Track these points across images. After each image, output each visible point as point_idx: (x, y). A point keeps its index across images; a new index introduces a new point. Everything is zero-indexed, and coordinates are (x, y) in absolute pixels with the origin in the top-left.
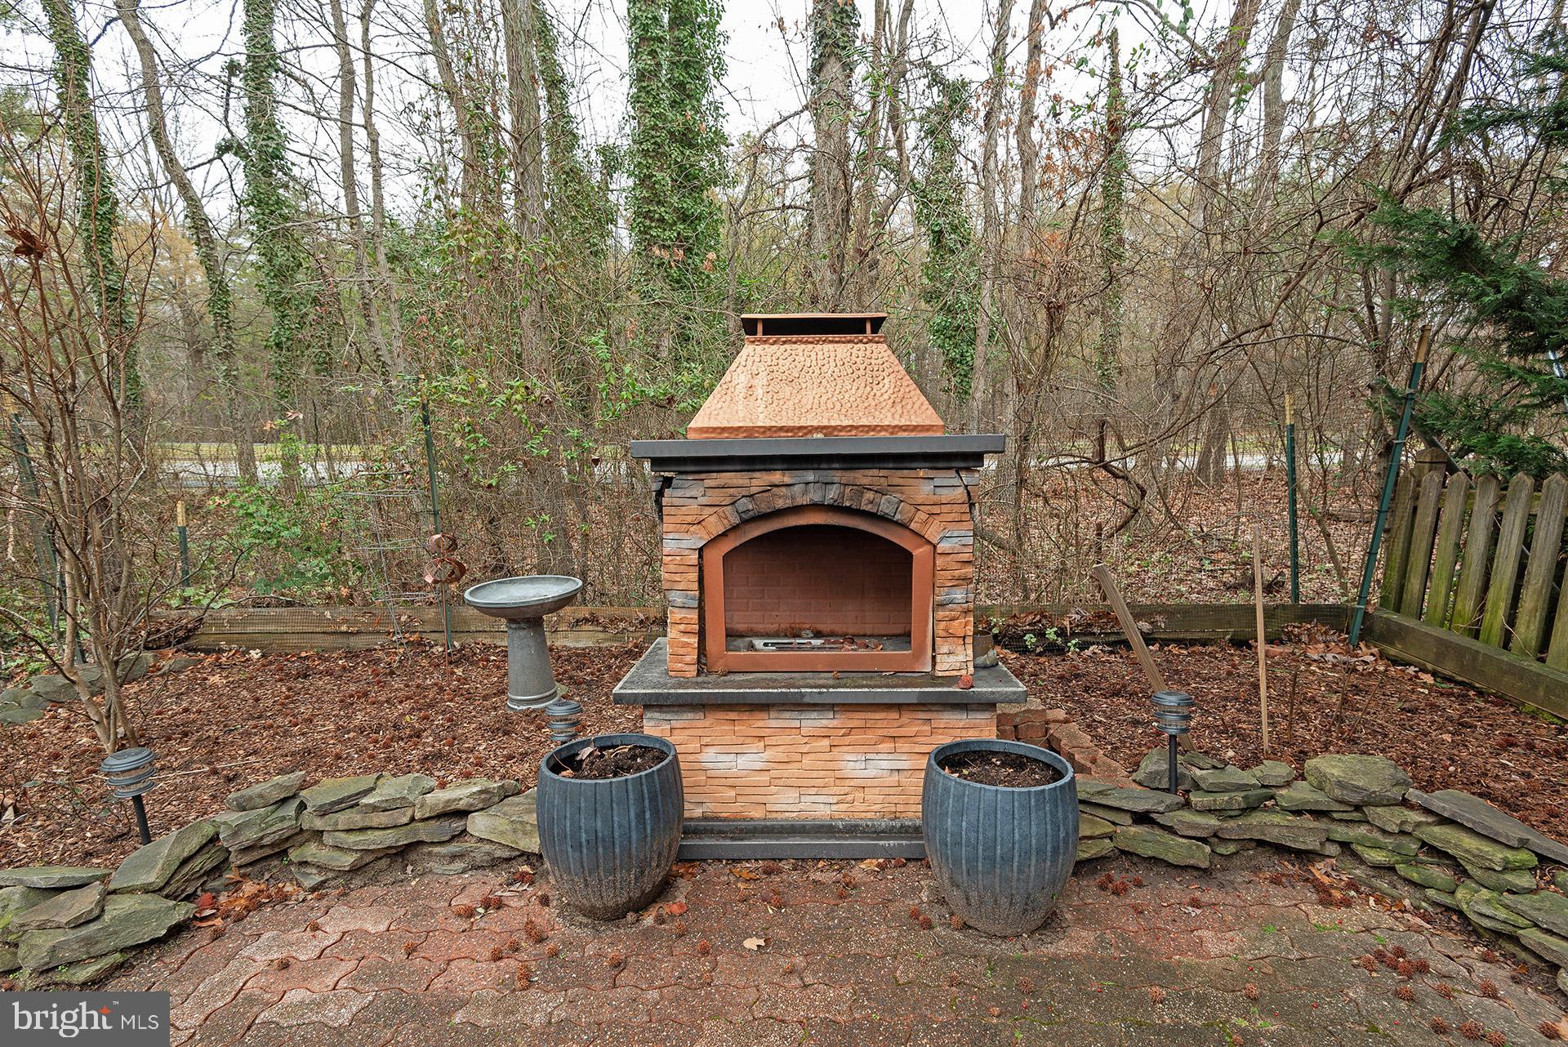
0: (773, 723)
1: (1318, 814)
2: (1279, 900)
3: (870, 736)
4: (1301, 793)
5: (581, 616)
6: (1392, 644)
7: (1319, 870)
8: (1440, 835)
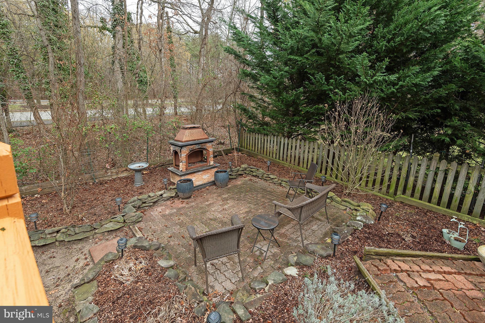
0: (196, 174)
1: (243, 171)
2: (242, 179)
3: (206, 173)
4: (241, 169)
5: (123, 170)
6: (242, 152)
7: (243, 176)
8: (251, 170)
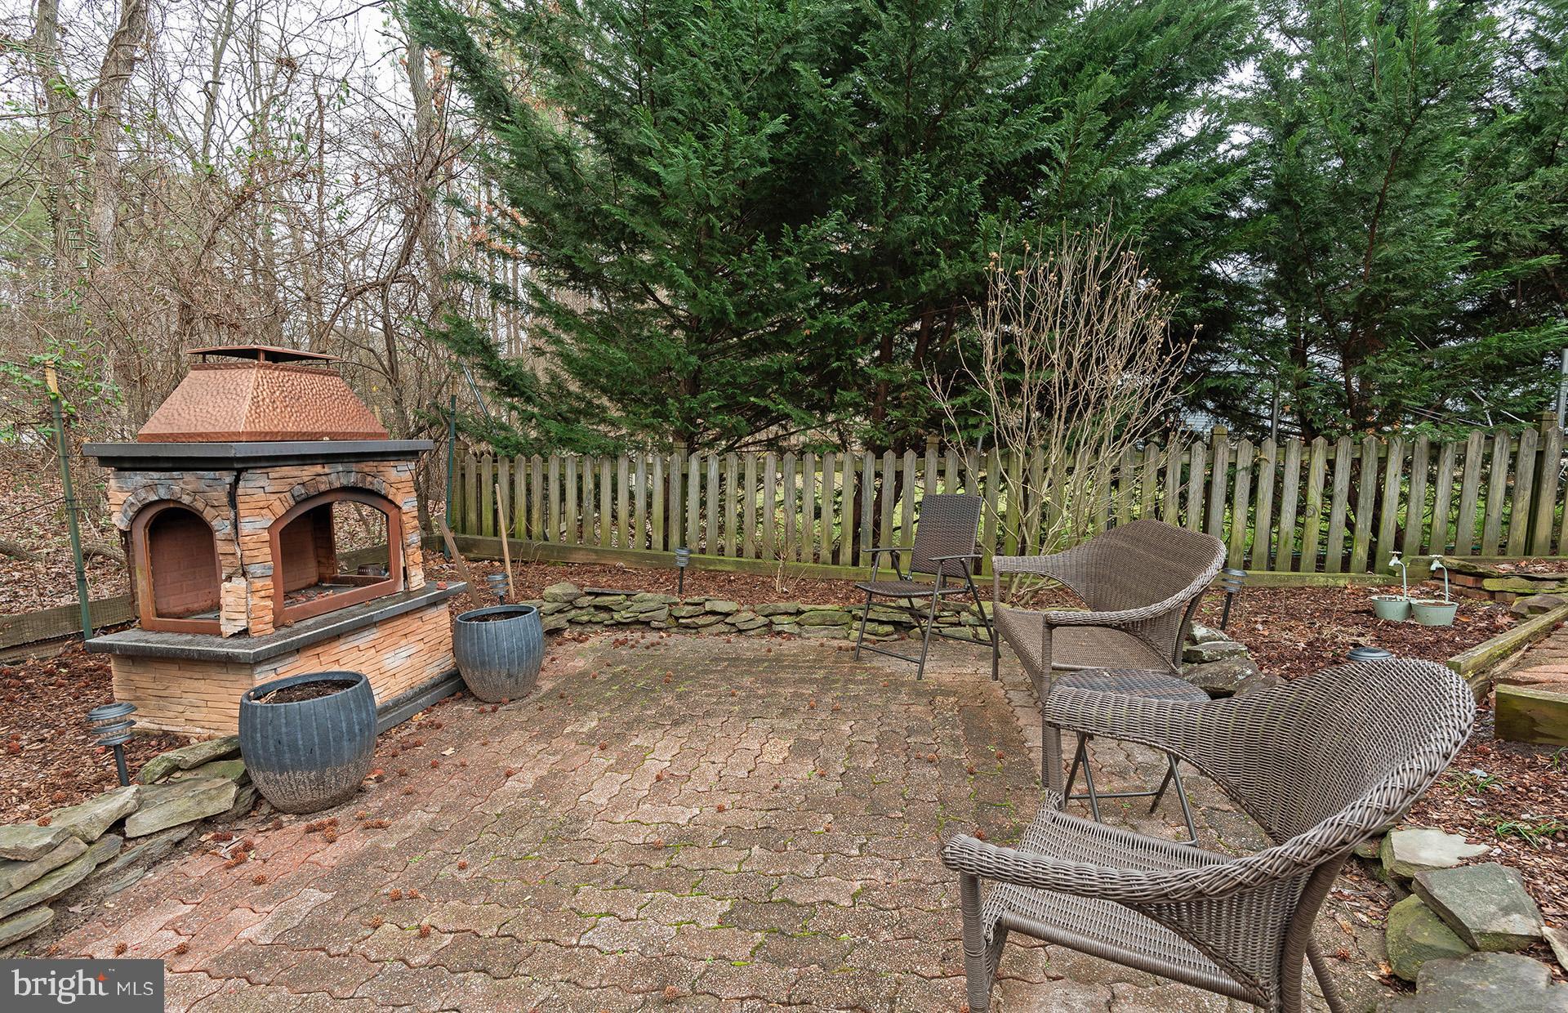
0: (344, 647)
1: (560, 611)
6: (471, 551)
7: (566, 634)
8: (600, 600)
